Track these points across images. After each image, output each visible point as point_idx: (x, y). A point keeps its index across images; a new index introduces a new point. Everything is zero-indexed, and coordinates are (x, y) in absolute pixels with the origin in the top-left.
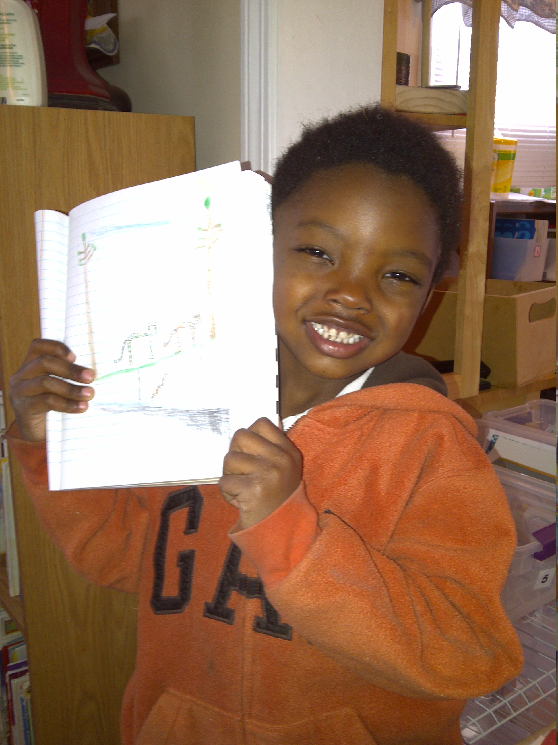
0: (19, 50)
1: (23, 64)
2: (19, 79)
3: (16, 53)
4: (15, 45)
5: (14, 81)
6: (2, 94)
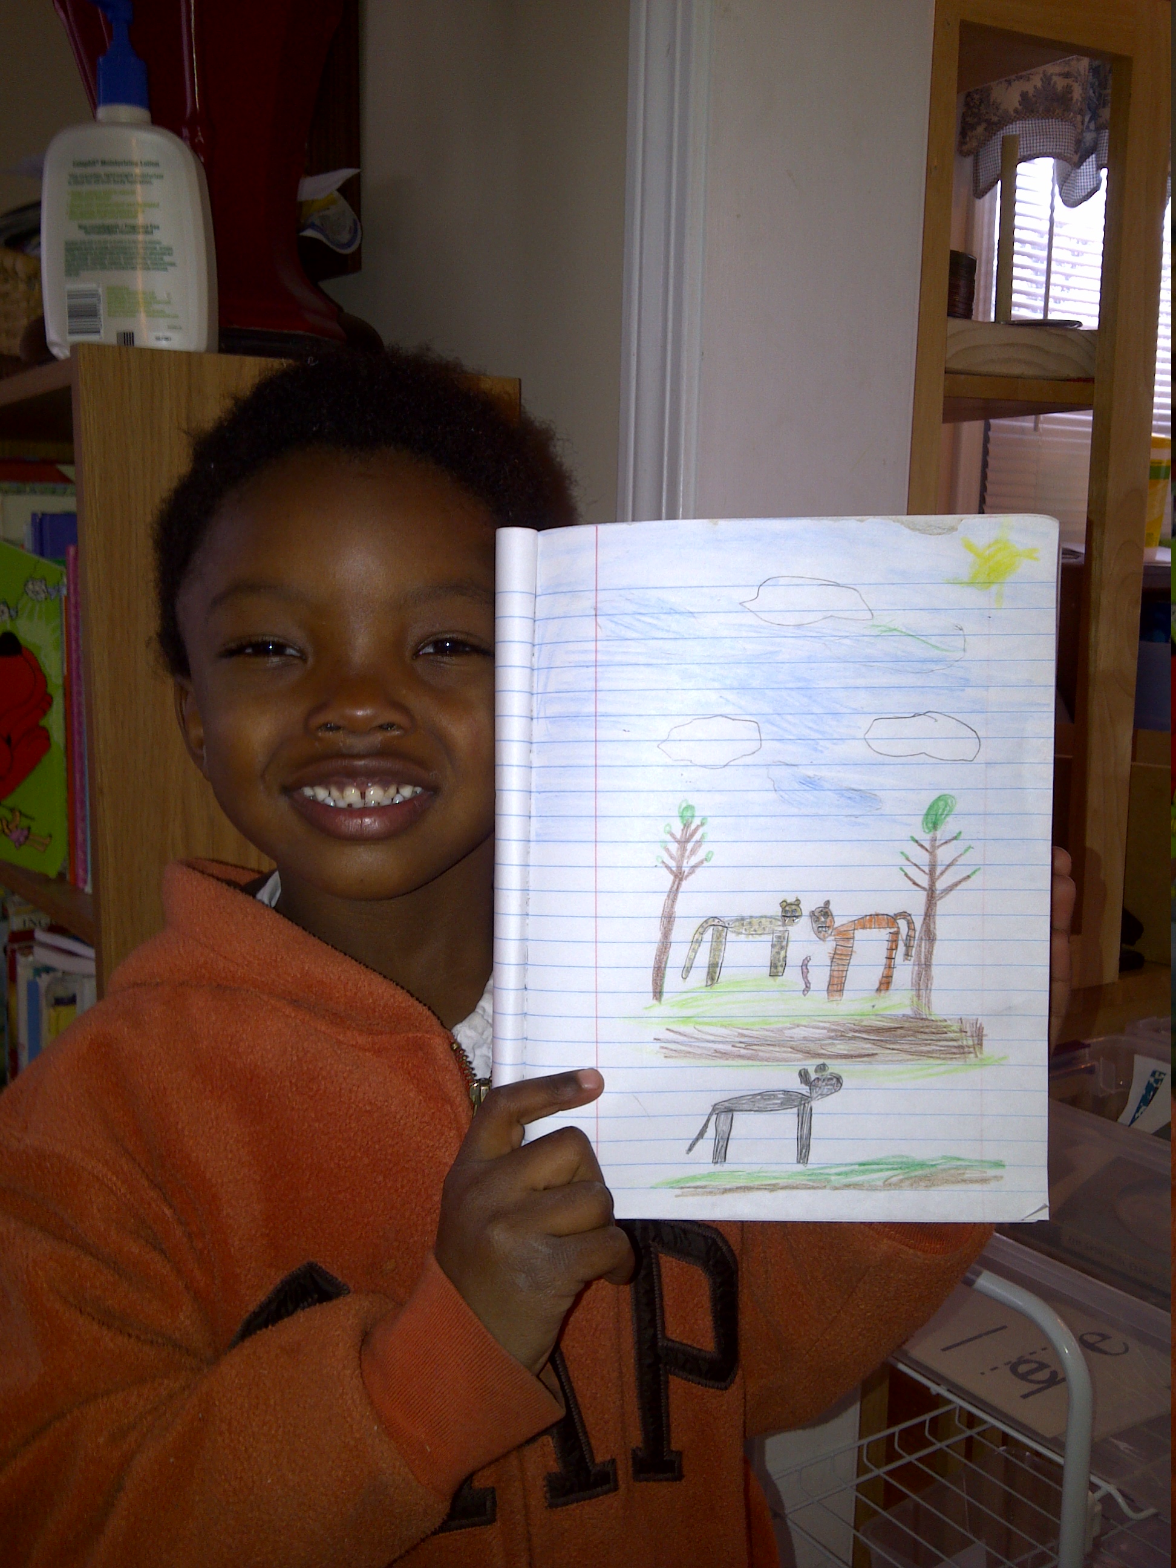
0: (164, 237)
1: (173, 264)
2: (162, 296)
3: (158, 243)
4: (158, 227)
5: (151, 299)
6: (125, 325)
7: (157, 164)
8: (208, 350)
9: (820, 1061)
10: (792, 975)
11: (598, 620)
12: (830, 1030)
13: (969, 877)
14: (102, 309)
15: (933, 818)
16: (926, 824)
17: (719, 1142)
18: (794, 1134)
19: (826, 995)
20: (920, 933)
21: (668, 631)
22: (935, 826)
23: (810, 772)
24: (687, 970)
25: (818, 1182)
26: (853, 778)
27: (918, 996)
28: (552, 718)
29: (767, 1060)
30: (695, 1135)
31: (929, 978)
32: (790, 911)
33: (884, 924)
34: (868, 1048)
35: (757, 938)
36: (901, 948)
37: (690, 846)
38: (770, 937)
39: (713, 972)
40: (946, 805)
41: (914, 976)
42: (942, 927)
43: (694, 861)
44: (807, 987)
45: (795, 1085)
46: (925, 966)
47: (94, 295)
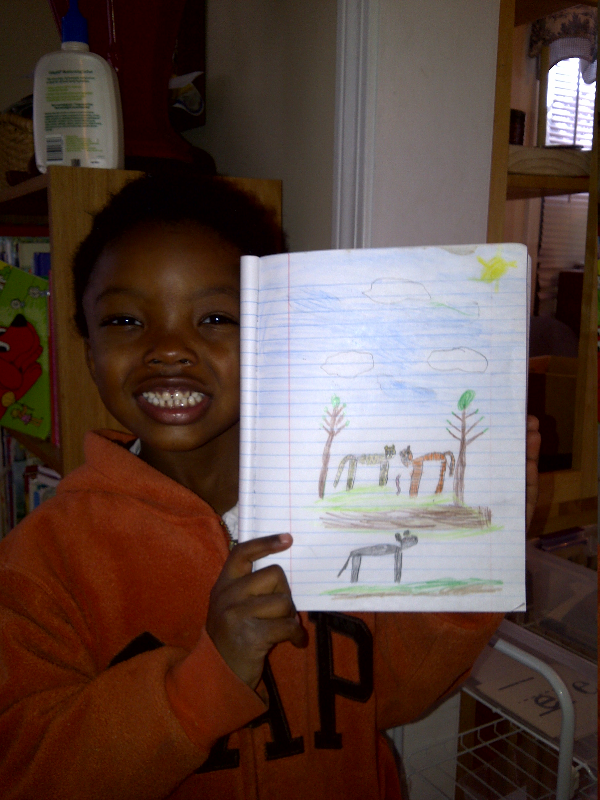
0: (96, 109)
1: (100, 124)
2: (95, 141)
3: (93, 112)
4: (91, 105)
5: (90, 141)
6: (75, 155)
7: (91, 72)
8: (119, 168)
9: (405, 529)
10: (391, 484)
11: (290, 303)
12: (410, 513)
13: (482, 433)
14: (64, 148)
15: (463, 403)
16: (460, 406)
17: (354, 572)
18: (393, 566)
19: (409, 495)
20: (458, 462)
21: (325, 308)
22: (464, 406)
23: (399, 379)
24: (336, 482)
25: (405, 592)
26: (421, 382)
27: (457, 495)
28: (267, 354)
29: (379, 528)
30: (342, 567)
31: (462, 486)
32: (390, 451)
33: (438, 457)
34: (431, 522)
35: (373, 465)
36: (448, 470)
37: (337, 418)
38: (379, 465)
39: (350, 483)
40: (470, 395)
41: (455, 485)
42: (469, 459)
43: (339, 426)
44: (399, 491)
45: (393, 541)
46: (460, 479)
47: (59, 140)
